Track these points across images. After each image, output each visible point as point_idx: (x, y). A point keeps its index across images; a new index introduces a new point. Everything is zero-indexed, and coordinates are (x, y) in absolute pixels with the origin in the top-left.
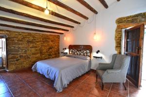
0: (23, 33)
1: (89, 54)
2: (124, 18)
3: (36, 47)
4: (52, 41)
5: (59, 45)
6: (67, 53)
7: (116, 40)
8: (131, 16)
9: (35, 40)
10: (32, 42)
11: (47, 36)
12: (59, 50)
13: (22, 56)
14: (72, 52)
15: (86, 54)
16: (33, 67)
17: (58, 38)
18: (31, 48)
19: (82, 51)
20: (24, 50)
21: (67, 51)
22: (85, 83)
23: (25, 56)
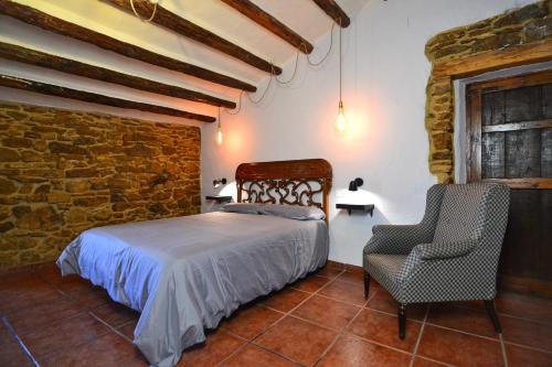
0: (33, 109)
1: (318, 198)
2: (461, 32)
3: (95, 173)
4: (168, 151)
5: (197, 169)
6: (229, 199)
7: (430, 129)
8: (488, 22)
9: (88, 141)
10: (73, 151)
11: (146, 127)
12: (197, 187)
13: (28, 210)
14: (250, 192)
15: (305, 199)
16: (63, 255)
17: (192, 137)
18: (69, 175)
19: (290, 187)
20: (36, 186)
21: (230, 190)
22: (296, 322)
23: (39, 211)
